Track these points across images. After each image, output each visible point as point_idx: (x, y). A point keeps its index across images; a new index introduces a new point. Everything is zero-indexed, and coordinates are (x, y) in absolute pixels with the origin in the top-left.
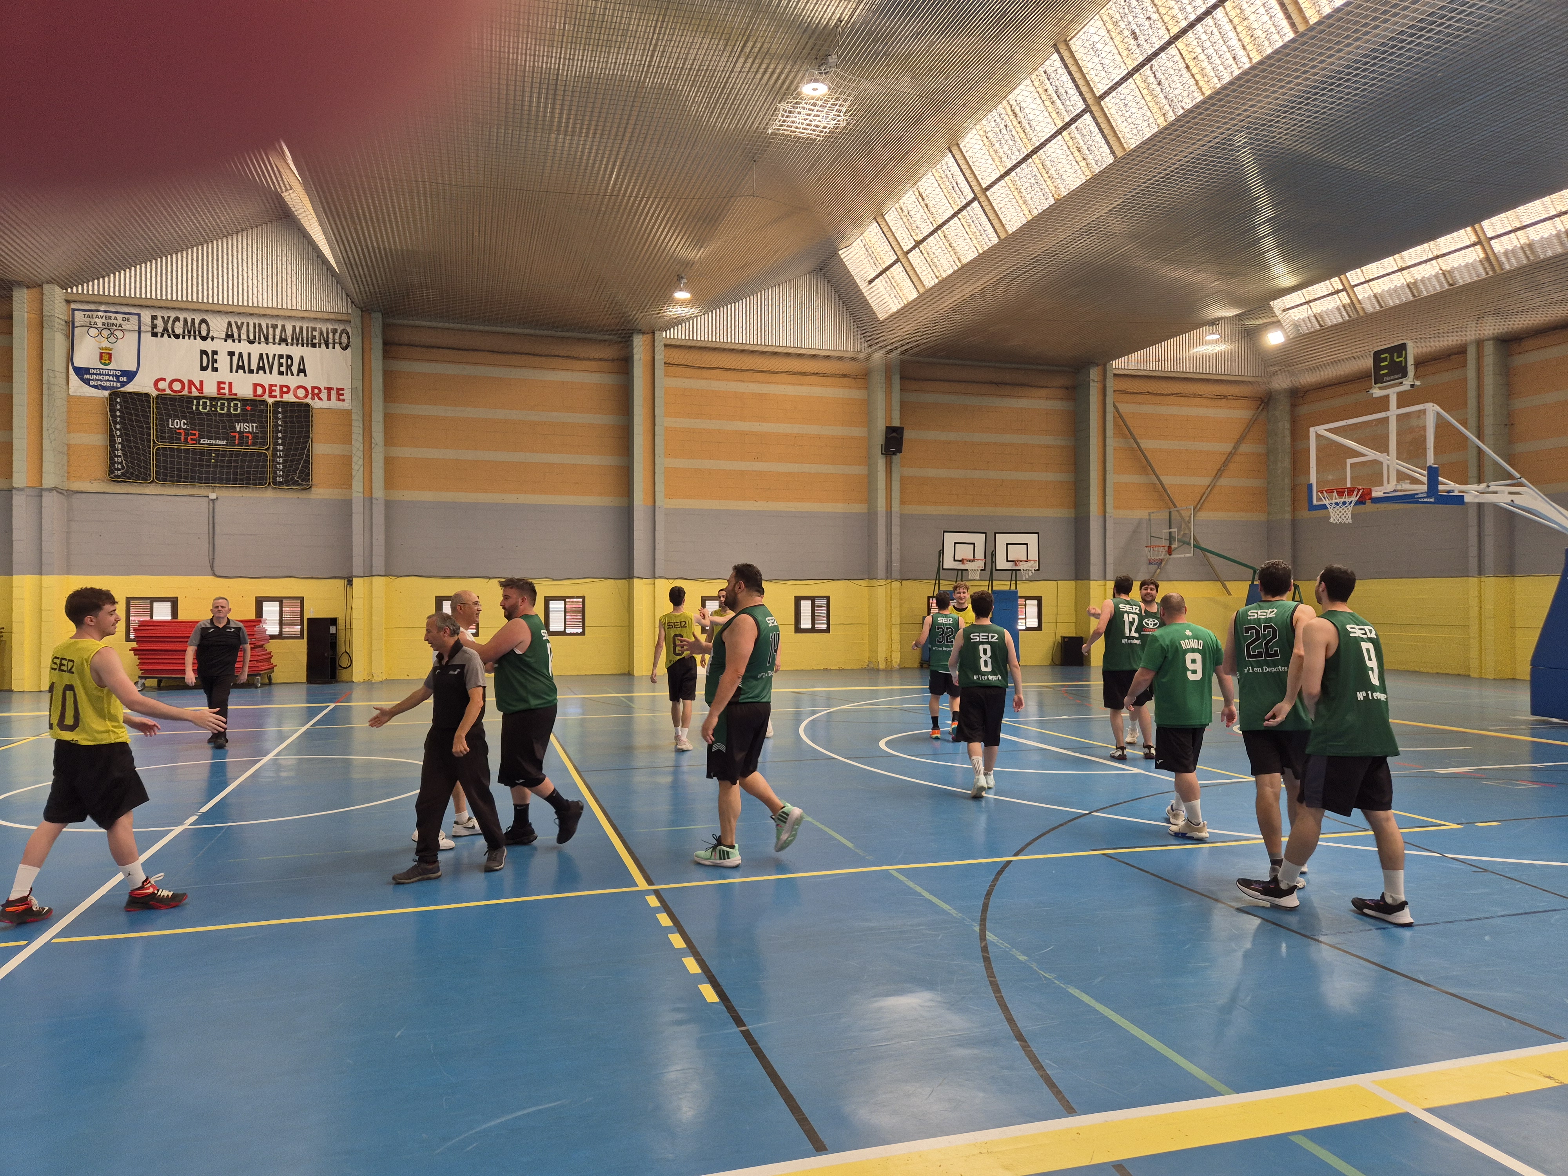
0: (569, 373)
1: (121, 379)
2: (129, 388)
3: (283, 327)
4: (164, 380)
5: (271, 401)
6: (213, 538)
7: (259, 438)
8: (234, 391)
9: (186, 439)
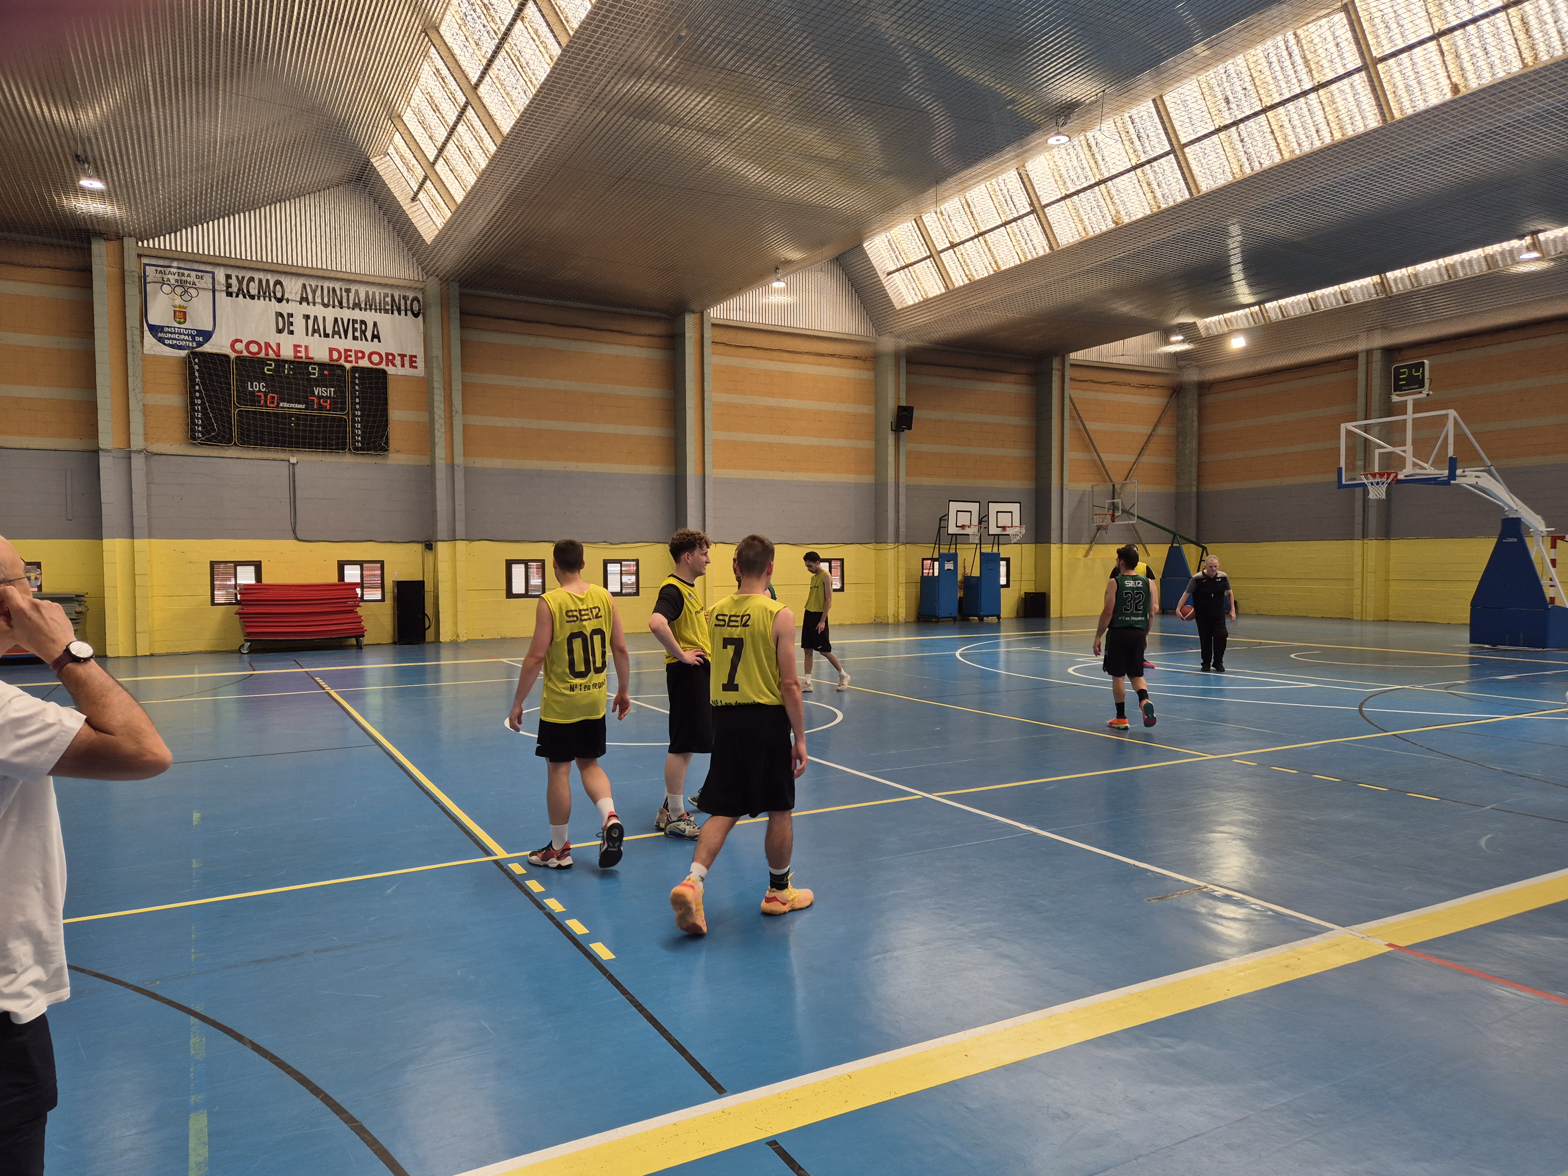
0: (623, 347)
1: (197, 339)
2: (207, 348)
3: (357, 291)
4: (241, 341)
5: (348, 366)
6: (295, 502)
7: (338, 402)
8: (310, 355)
9: (266, 402)
